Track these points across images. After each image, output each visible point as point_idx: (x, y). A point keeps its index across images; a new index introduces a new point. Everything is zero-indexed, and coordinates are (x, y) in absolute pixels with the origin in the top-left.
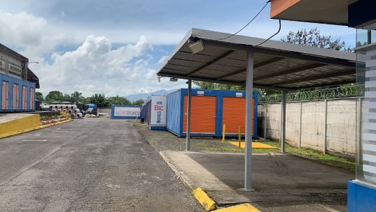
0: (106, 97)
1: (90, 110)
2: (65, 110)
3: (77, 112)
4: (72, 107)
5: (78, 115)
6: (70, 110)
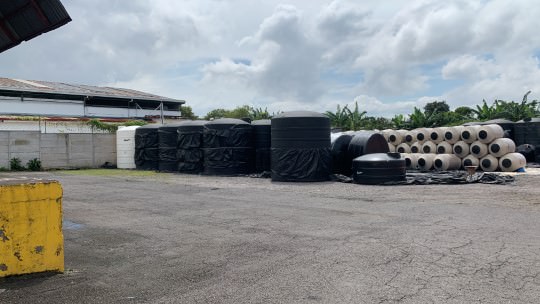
2: (462, 144)
3: (501, 152)
4: (483, 135)
5: (507, 164)
6: (478, 144)
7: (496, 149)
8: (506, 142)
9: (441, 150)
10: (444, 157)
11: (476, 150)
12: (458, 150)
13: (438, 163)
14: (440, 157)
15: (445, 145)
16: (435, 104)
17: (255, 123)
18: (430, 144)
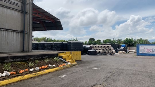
0: (133, 39)
1: (122, 48)
2: (104, 48)
3: (111, 50)
4: (108, 47)
5: (112, 52)
6: (107, 48)
7: (110, 49)
8: (112, 48)
9: (100, 49)
10: (101, 51)
11: (107, 50)
12: (103, 49)
13: (100, 52)
14: (100, 51)
15: (101, 48)
16: (92, 39)
17: (63, 43)
18: (97, 48)
